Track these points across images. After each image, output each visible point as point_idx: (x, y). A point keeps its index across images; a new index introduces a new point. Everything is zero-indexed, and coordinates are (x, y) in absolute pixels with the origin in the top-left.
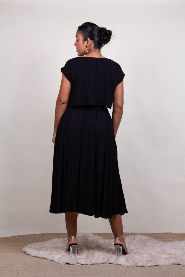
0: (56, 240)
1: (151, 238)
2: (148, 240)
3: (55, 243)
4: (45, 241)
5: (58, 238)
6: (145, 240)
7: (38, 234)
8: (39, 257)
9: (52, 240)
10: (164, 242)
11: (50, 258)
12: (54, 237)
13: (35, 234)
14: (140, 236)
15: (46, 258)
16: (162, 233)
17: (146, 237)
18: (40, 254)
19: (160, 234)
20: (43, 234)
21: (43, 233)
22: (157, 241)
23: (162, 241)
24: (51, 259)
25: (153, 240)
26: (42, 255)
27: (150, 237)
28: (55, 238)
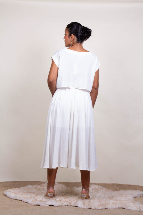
0: (30, 186)
1: (102, 188)
2: (100, 189)
3: (29, 189)
4: (21, 187)
5: (32, 185)
6: (98, 189)
7: (17, 181)
8: (16, 199)
9: (27, 187)
10: (113, 191)
11: (25, 200)
12: (29, 184)
13: (14, 181)
14: (95, 185)
15: (22, 201)
16: (111, 184)
17: (99, 187)
18: (17, 197)
19: (109, 184)
20: (20, 181)
21: (20, 180)
22: (107, 190)
23: (111, 190)
24: (26, 201)
25: (104, 188)
26: (19, 198)
27: (102, 187)
28: (29, 185)
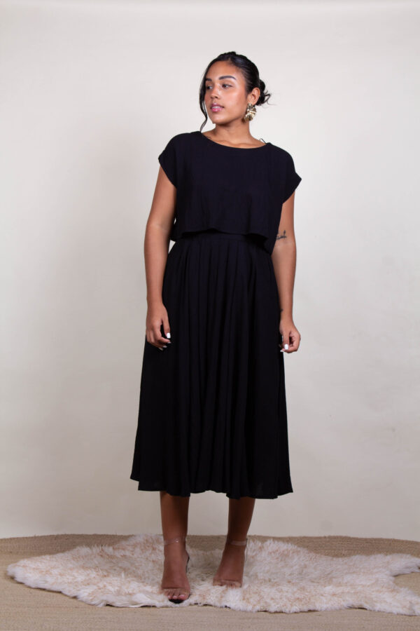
0: (84, 550)
1: (299, 549)
2: (293, 552)
3: (82, 557)
4: (58, 552)
5: (89, 545)
6: (286, 552)
7: (45, 536)
8: (44, 590)
9: (74, 551)
10: (330, 558)
11: (70, 591)
12: (80, 544)
13: (37, 535)
14: (276, 542)
15: (60, 592)
16: (325, 537)
17: (290, 547)
18: (46, 582)
19: (320, 538)
20: (53, 536)
21: (55, 533)
22: (312, 555)
23: (325, 555)
24: (74, 593)
25: (303, 551)
26: (53, 584)
27: (299, 546)
28: (82, 546)
